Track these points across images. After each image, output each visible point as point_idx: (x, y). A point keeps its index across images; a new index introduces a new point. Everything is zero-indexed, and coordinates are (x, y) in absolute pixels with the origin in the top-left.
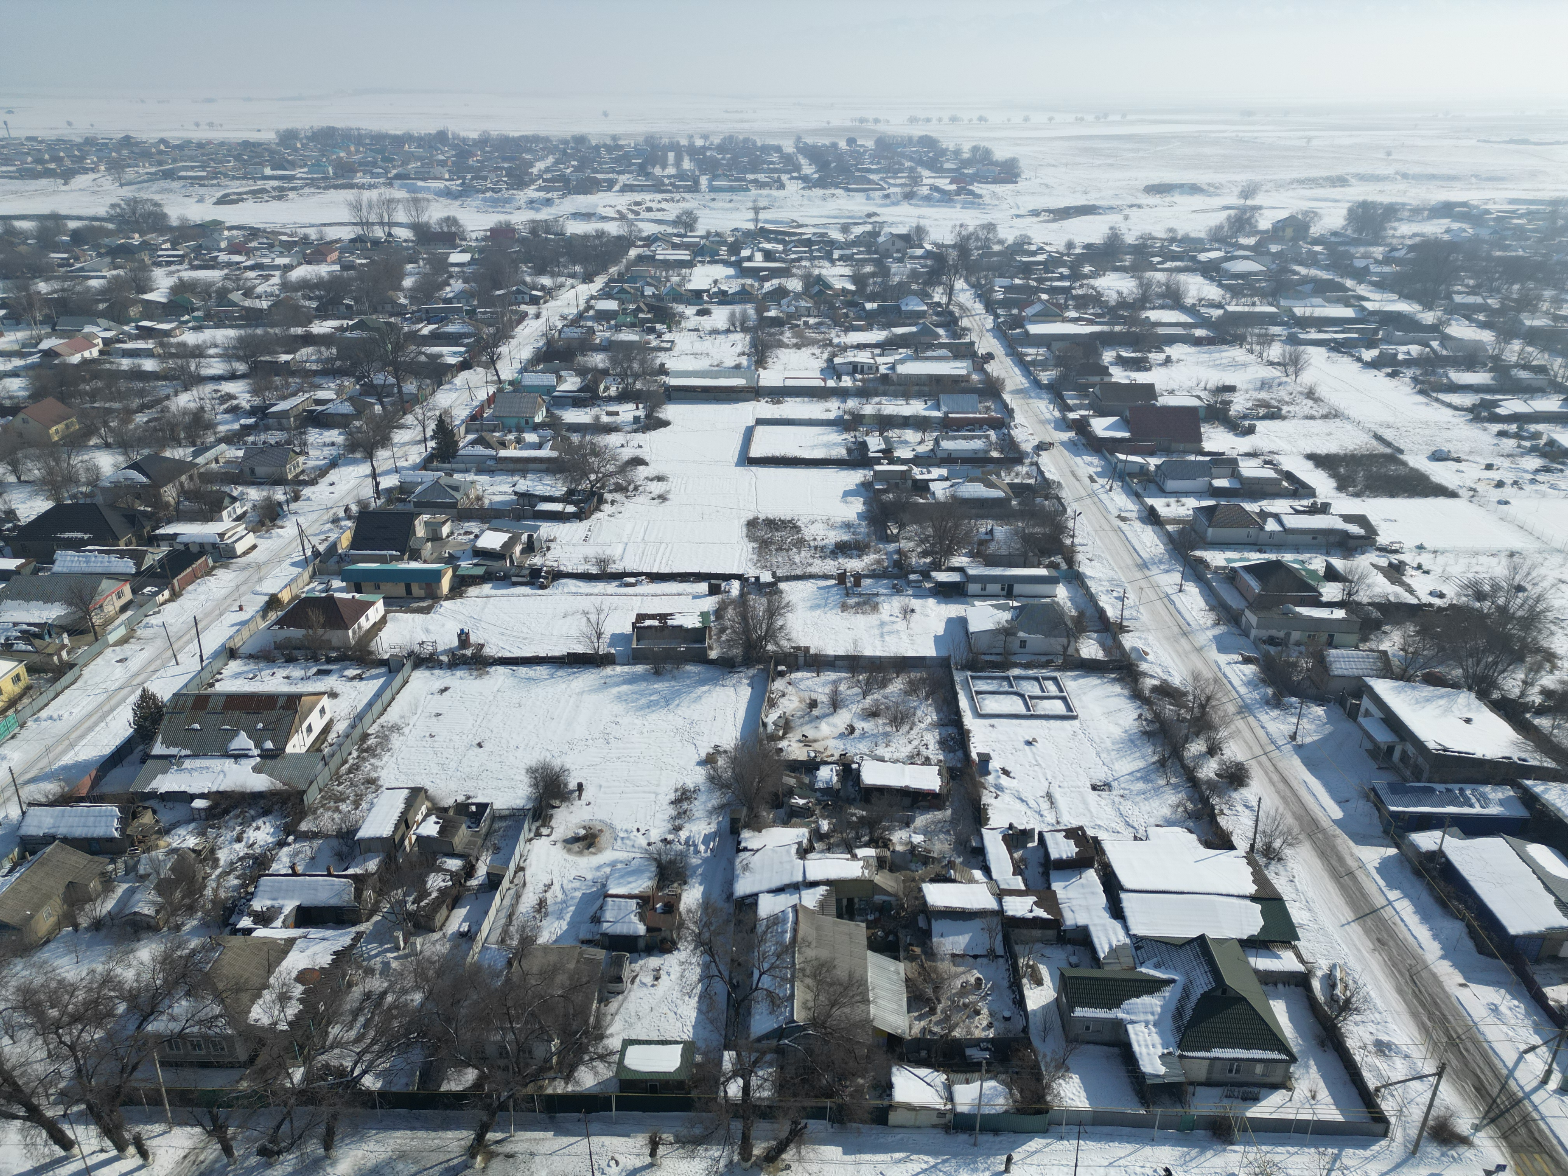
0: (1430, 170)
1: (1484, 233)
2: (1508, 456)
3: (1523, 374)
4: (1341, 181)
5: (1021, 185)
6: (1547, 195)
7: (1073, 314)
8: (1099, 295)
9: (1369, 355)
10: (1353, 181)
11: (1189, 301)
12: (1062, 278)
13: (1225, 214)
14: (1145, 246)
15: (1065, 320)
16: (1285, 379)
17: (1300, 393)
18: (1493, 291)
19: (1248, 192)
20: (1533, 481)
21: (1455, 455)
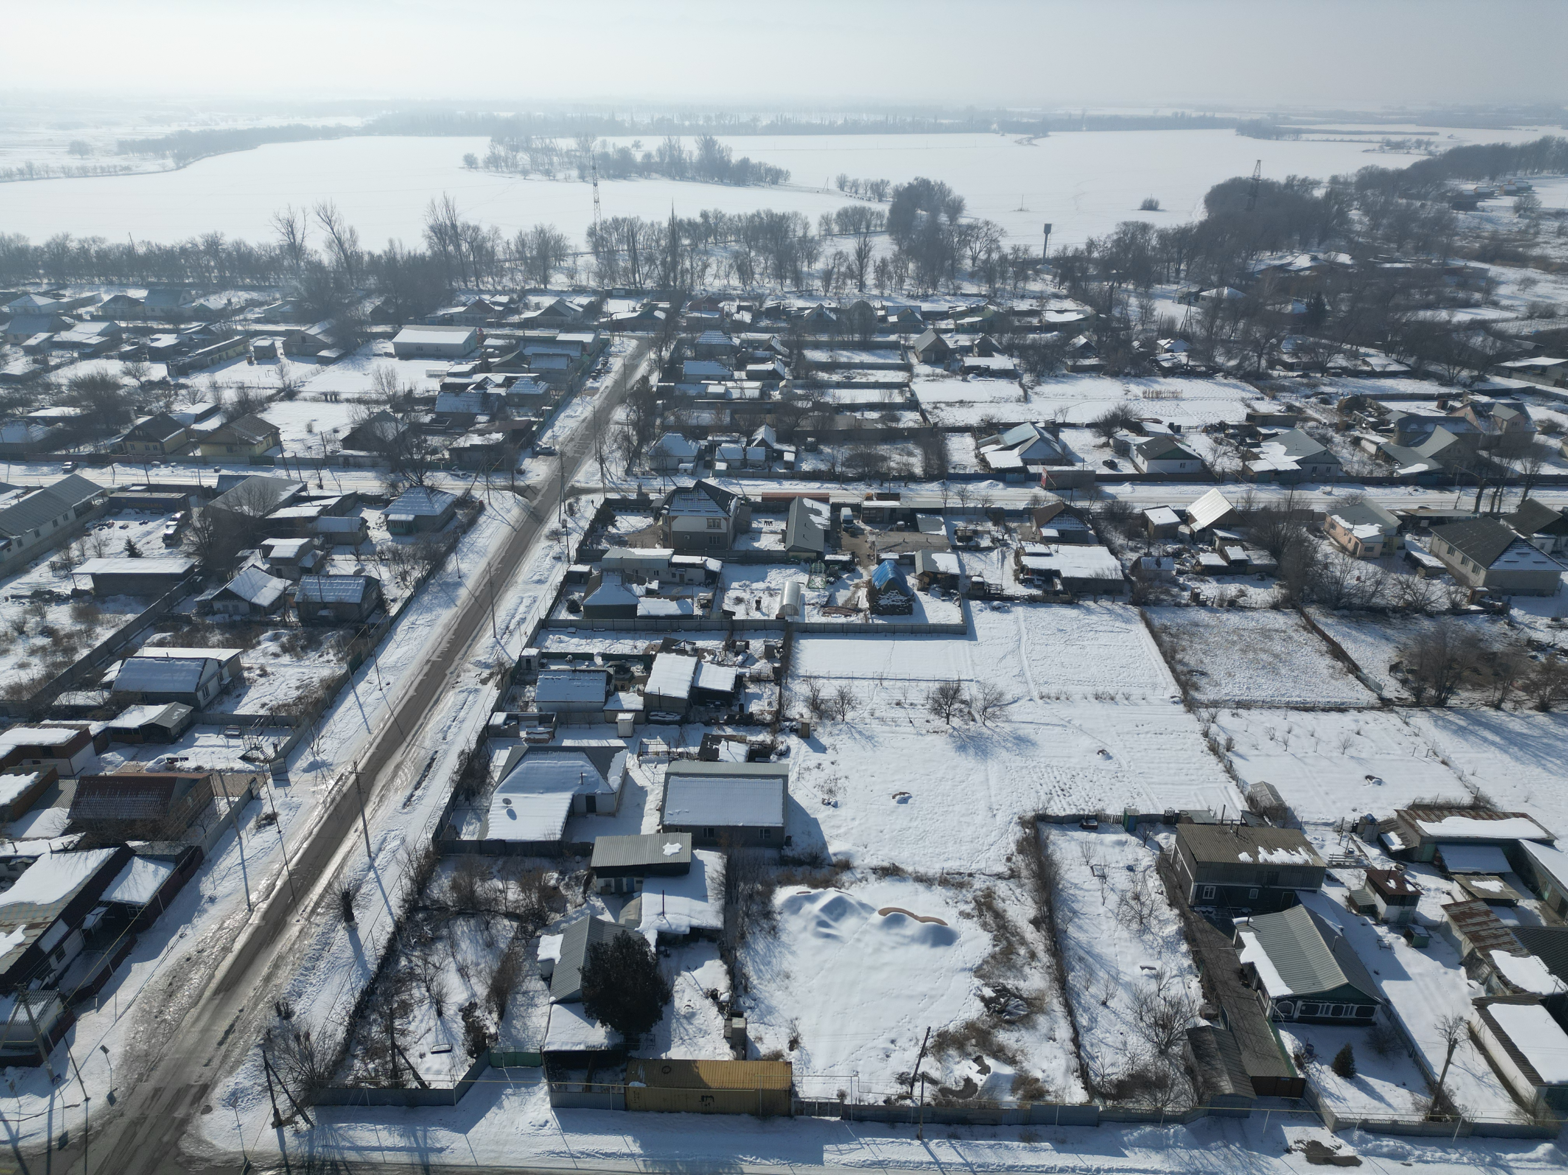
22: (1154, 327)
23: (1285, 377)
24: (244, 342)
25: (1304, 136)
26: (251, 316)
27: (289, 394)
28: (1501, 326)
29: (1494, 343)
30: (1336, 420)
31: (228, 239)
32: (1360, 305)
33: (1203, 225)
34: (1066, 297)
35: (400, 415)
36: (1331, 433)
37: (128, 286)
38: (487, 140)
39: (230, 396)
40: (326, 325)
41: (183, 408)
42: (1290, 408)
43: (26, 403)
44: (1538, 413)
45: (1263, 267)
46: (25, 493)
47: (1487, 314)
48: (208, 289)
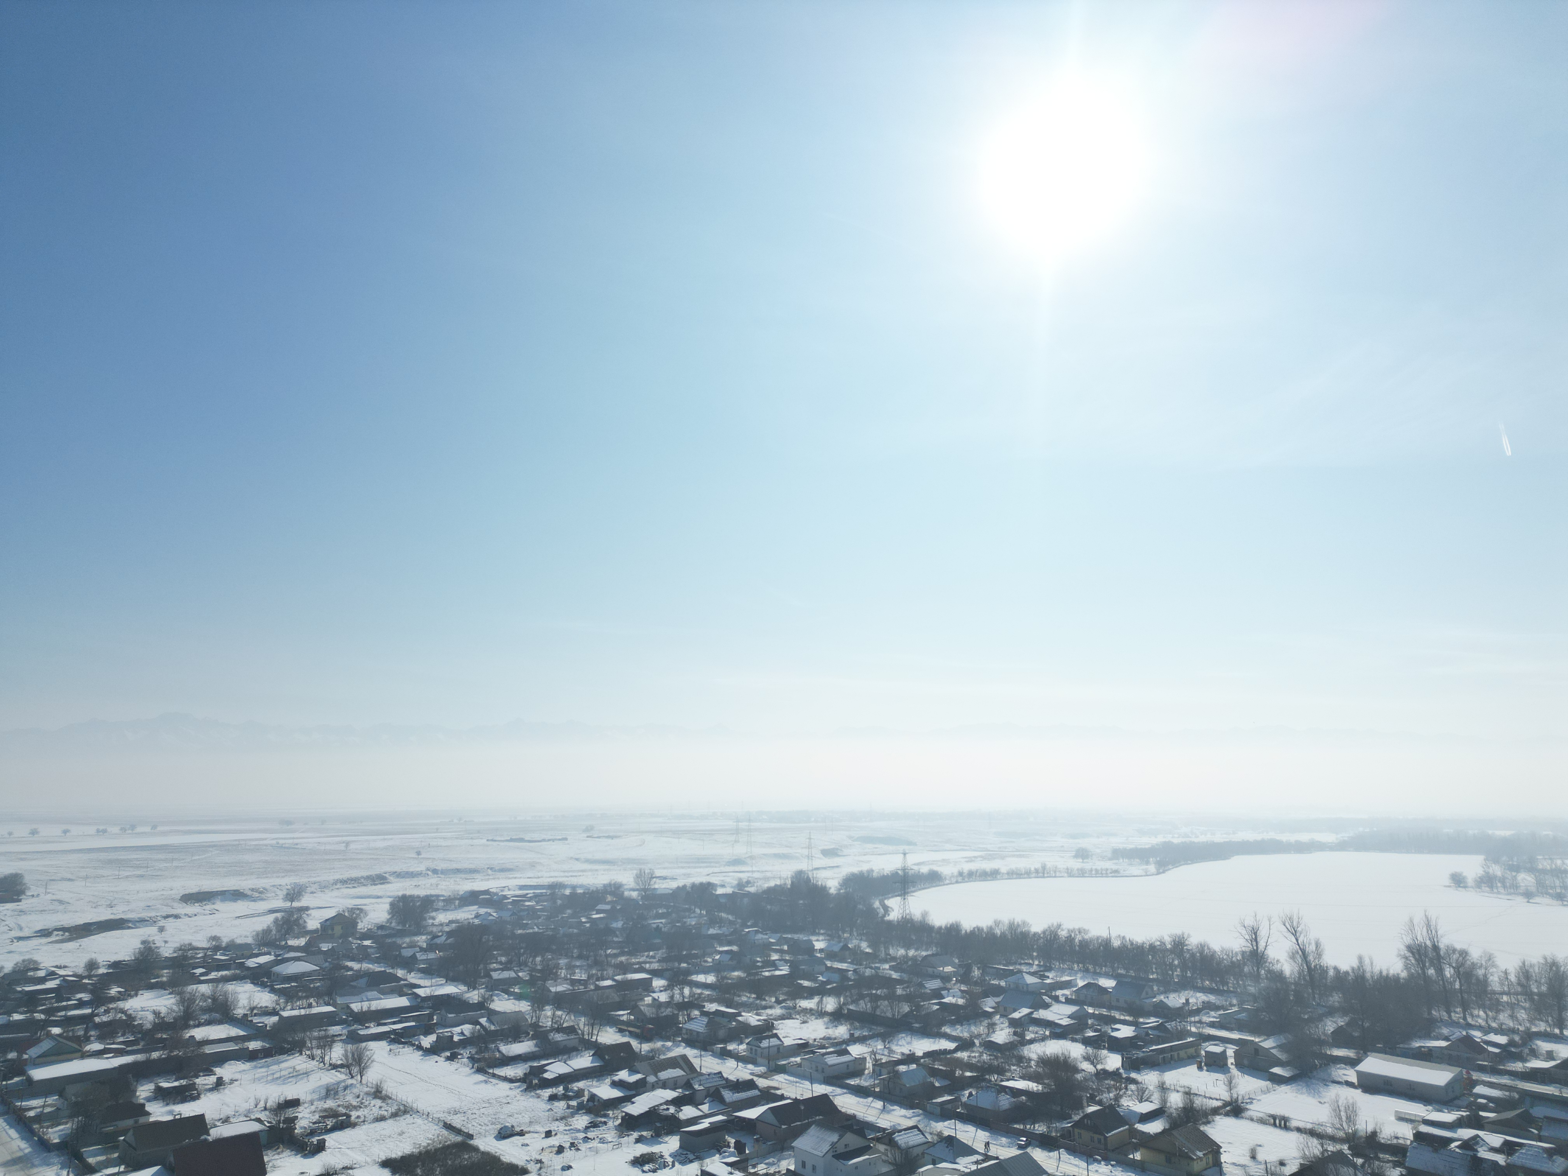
0: (455, 866)
1: (506, 915)
2: (562, 1118)
3: (559, 1037)
4: (380, 879)
5: (25, 903)
6: (546, 881)
7: (96, 1046)
8: (131, 1018)
9: (427, 1041)
10: (391, 878)
11: (239, 1012)
12: (81, 1004)
13: (271, 918)
14: (185, 958)
15: (85, 1055)
16: (350, 1081)
17: (367, 1094)
18: (522, 965)
19: (294, 894)
20: (586, 1139)
21: (518, 1129)
24: (1196, 1045)
26: (1206, 1019)
27: (1235, 1109)
31: (1194, 940)
35: (1360, 1161)
37: (1100, 975)
38: (1480, 858)
39: (1176, 1100)
40: (1282, 1039)
41: (1130, 1104)
43: (1001, 1071)
46: (984, 1161)
48: (1169, 987)
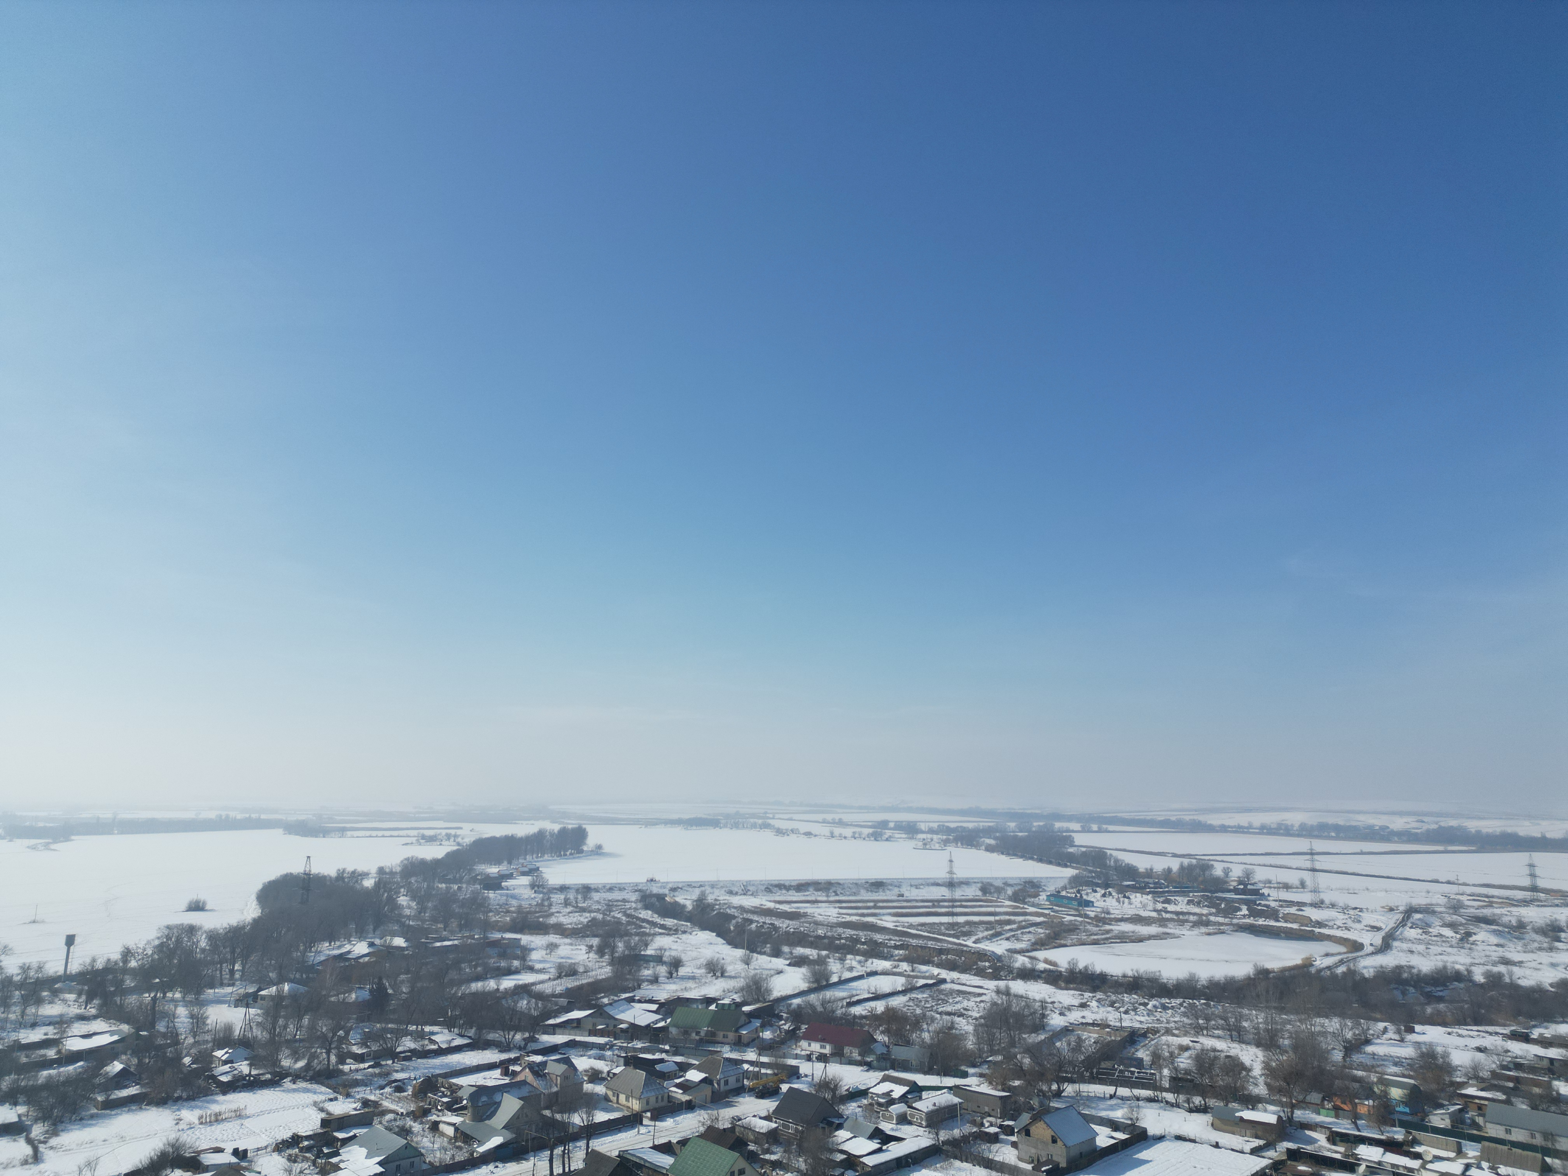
22: (208, 1037)
23: (357, 1070)
25: (349, 833)
28: (539, 987)
29: (537, 1004)
30: (412, 1107)
32: (419, 985)
33: (256, 922)
34: (95, 1017)
36: (409, 1122)
42: (366, 1103)
44: (582, 1063)
45: (322, 958)
47: (526, 978)
